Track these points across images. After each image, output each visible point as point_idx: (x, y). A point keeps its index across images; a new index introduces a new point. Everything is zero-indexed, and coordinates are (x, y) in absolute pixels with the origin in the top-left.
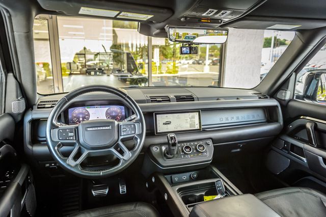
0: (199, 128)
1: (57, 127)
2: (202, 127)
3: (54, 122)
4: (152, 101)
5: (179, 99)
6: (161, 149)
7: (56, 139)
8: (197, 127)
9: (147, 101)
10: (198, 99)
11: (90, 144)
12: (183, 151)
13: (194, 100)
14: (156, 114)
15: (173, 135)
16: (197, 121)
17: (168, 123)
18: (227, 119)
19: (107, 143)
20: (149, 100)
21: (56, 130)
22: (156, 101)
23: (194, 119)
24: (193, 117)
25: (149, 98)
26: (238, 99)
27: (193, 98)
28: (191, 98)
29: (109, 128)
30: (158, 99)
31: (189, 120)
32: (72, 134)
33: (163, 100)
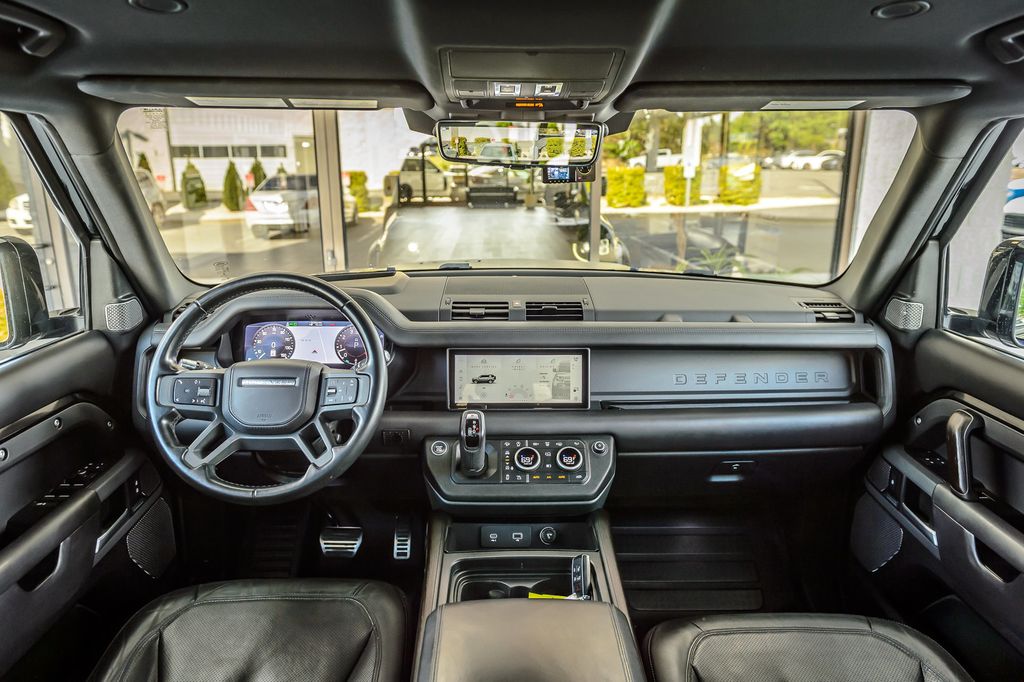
0: (580, 401)
1: (173, 372)
2: (590, 398)
3: (169, 360)
4: (454, 314)
5: (535, 312)
6: (452, 452)
7: (166, 402)
8: (576, 397)
9: (442, 315)
10: (597, 315)
11: (244, 420)
12: (512, 463)
13: (581, 319)
14: (452, 354)
15: (476, 416)
16: (576, 381)
17: (485, 380)
18: (702, 379)
19: (282, 420)
20: (447, 311)
21: (169, 380)
22: (468, 314)
23: (565, 375)
24: (565, 368)
25: (450, 307)
26: (733, 320)
27: (581, 312)
28: (574, 312)
29: (291, 383)
30: (472, 311)
31: (551, 375)
32: (206, 392)
33: (487, 315)
